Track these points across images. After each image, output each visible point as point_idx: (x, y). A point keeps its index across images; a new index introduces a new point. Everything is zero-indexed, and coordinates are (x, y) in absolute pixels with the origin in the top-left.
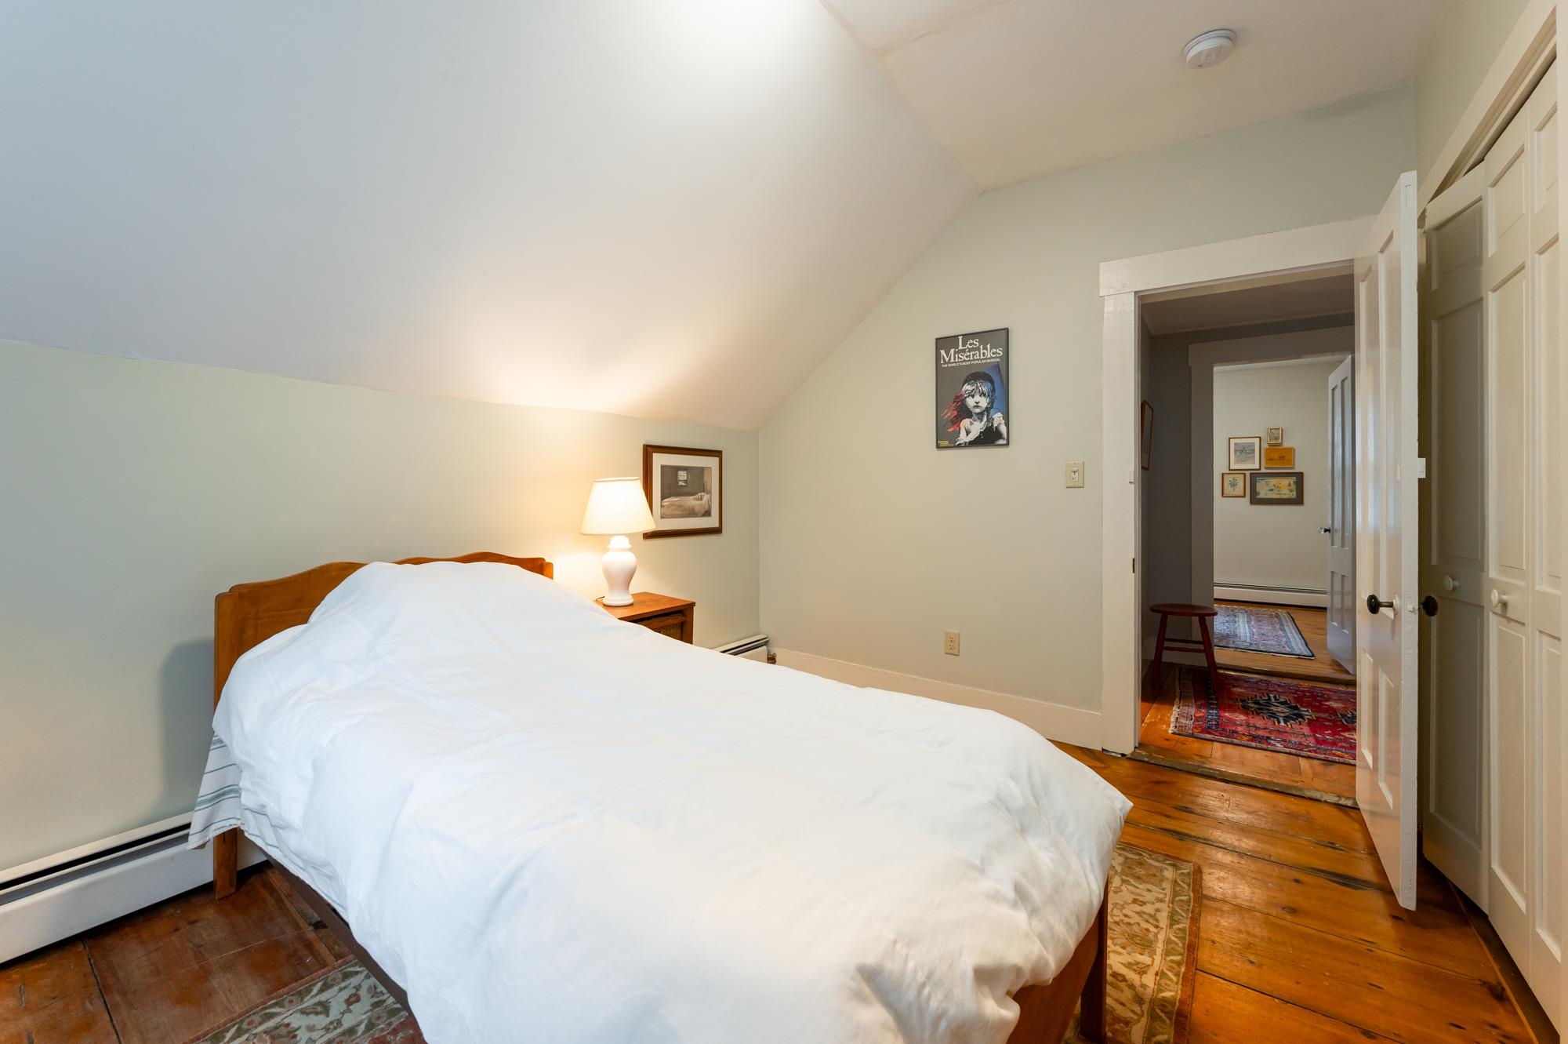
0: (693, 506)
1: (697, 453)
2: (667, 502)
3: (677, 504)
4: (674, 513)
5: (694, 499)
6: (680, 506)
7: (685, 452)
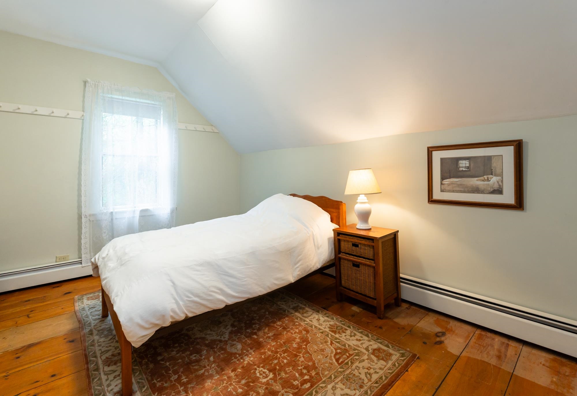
0: (478, 185)
1: (483, 146)
2: (446, 182)
3: (458, 183)
4: (455, 189)
5: (477, 180)
6: (461, 185)
7: (469, 146)
